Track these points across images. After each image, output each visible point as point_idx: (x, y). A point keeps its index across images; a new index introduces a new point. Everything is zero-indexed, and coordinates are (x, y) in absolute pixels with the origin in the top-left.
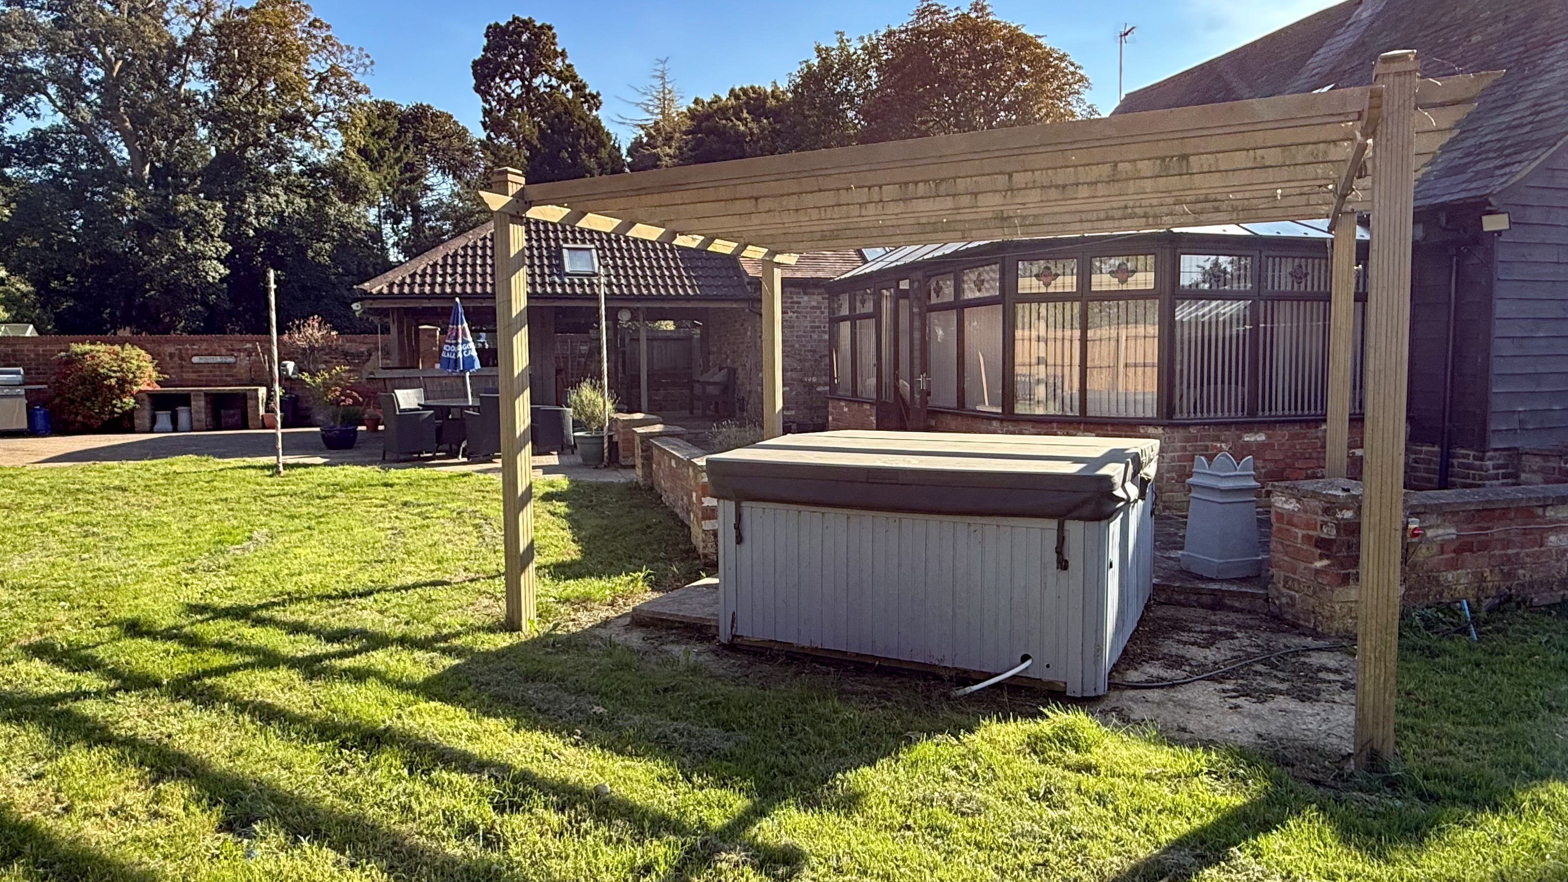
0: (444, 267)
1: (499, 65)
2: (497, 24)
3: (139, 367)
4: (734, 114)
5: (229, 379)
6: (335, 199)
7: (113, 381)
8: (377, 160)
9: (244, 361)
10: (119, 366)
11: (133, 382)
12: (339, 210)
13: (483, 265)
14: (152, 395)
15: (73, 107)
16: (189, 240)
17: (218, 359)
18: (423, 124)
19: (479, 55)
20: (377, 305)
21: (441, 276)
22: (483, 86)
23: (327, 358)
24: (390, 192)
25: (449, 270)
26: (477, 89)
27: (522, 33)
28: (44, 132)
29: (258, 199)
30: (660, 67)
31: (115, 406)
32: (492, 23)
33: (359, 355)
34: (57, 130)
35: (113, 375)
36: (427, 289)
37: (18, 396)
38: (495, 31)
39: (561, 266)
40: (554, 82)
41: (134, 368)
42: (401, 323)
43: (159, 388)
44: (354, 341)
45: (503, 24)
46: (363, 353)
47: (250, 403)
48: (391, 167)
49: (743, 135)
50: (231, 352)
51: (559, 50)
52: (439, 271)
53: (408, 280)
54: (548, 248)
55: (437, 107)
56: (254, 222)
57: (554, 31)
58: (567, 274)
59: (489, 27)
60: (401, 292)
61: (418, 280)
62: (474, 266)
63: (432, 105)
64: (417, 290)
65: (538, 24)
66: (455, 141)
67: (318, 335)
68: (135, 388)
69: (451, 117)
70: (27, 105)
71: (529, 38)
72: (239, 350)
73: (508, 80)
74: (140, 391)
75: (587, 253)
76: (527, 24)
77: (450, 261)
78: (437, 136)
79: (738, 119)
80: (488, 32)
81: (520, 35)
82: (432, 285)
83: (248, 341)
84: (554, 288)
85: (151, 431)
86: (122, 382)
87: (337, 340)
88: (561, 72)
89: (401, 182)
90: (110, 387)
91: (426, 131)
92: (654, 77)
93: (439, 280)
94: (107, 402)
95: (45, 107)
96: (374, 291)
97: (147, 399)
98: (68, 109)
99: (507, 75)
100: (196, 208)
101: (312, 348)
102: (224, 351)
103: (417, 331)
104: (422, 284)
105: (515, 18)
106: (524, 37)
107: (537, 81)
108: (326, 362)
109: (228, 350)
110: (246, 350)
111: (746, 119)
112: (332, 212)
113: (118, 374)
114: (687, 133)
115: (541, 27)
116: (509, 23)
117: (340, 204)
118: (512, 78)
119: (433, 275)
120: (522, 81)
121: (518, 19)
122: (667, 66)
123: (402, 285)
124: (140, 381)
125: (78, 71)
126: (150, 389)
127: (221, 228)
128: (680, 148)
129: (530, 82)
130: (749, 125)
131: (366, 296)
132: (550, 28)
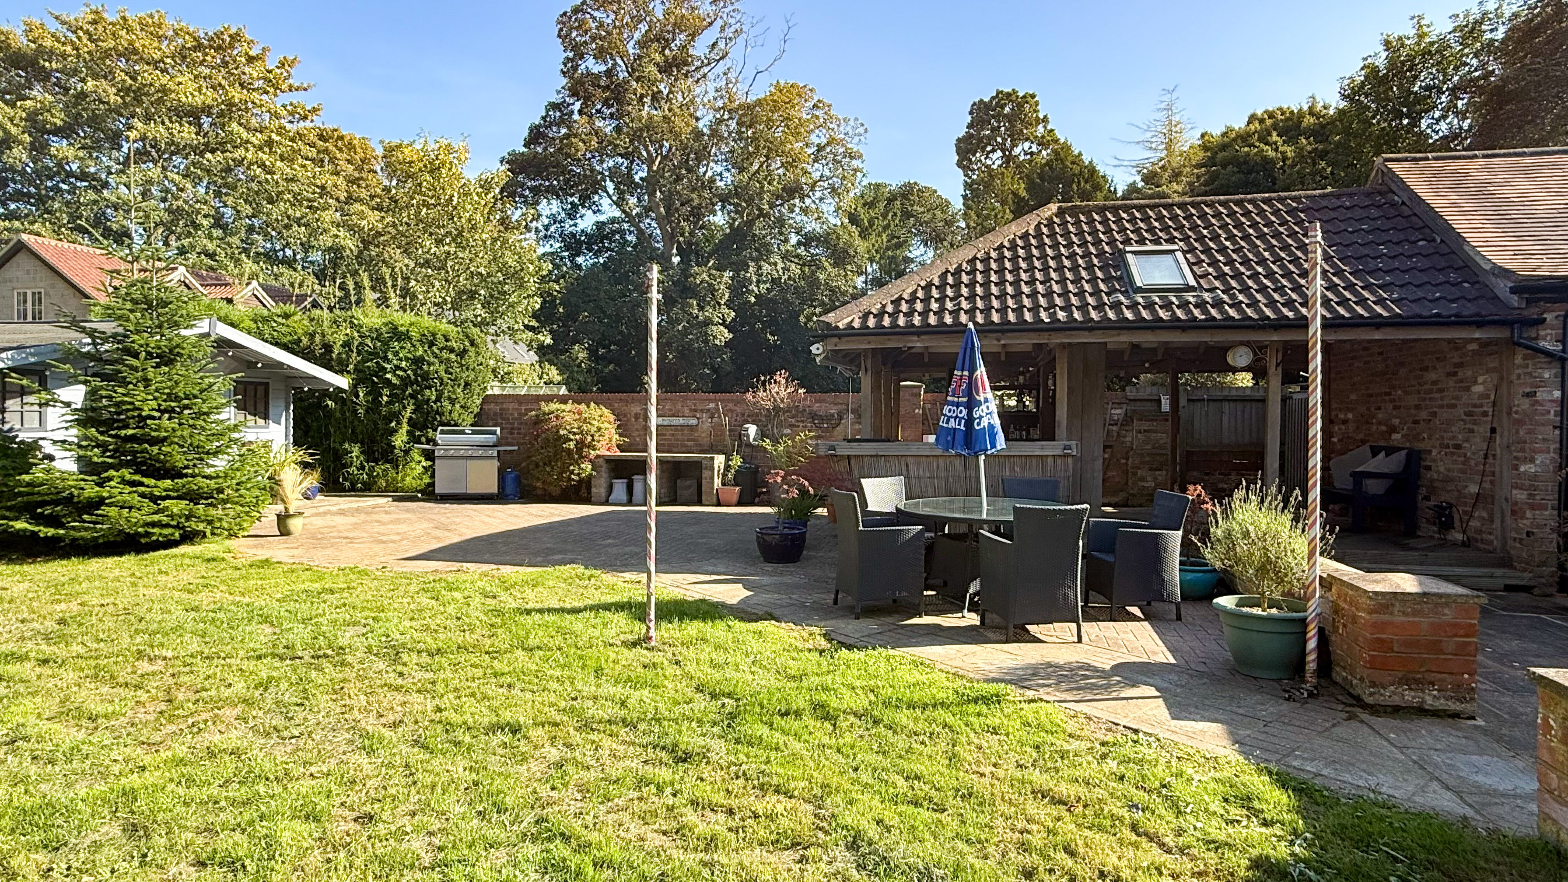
0: (942, 287)
1: (980, 140)
2: (981, 100)
3: (599, 429)
4: (1259, 140)
5: (690, 443)
6: (826, 264)
7: (572, 445)
8: (867, 229)
9: (706, 424)
10: (579, 428)
11: (591, 446)
12: (829, 275)
13: (1001, 283)
14: (609, 461)
15: (623, 200)
16: (701, 308)
17: (681, 421)
18: (909, 200)
19: (962, 132)
20: (845, 345)
21: (937, 300)
22: (964, 160)
23: (792, 421)
24: (877, 259)
25: (950, 292)
26: (959, 164)
27: (1005, 104)
28: (603, 223)
29: (760, 268)
30: (1166, 98)
31: (572, 472)
32: (977, 100)
33: (829, 418)
34: (613, 221)
35: (572, 437)
36: (917, 320)
37: (492, 457)
38: (979, 108)
39: (1127, 280)
40: (1034, 149)
41: (593, 430)
42: (876, 375)
43: (619, 454)
44: (824, 401)
45: (987, 99)
46: (833, 415)
47: (706, 474)
48: (879, 235)
49: (1273, 162)
50: (694, 412)
51: (1041, 116)
52: (935, 293)
53: (890, 309)
54: (1101, 254)
55: (923, 183)
56: (756, 289)
57: (1037, 99)
58: (1140, 290)
59: (974, 104)
60: (879, 326)
61: (904, 307)
62: (986, 285)
63: (918, 182)
64: (901, 321)
65: (1021, 94)
66: (938, 212)
67: (783, 393)
68: (592, 452)
69: (935, 191)
70: (594, 203)
71: (1012, 109)
72: (702, 411)
73: (988, 153)
74: (598, 456)
75: (1169, 257)
76: (1009, 96)
77: (950, 279)
78: (922, 209)
79: (1266, 144)
80: (972, 110)
81: (1003, 107)
82: (925, 314)
83: (711, 401)
84: (1119, 312)
85: (606, 503)
86: (581, 445)
87: (805, 399)
88: (1043, 137)
89: (888, 248)
90: (569, 450)
91: (912, 206)
92: (1159, 109)
93: (935, 306)
94: (565, 468)
95: (605, 202)
96: (841, 325)
97: (605, 466)
98: (619, 203)
99: (989, 148)
100: (707, 279)
101: (777, 409)
102: (687, 411)
103: (898, 388)
104: (910, 314)
105: (999, 92)
106: (1007, 109)
107: (1017, 151)
108: (791, 426)
109: (691, 410)
110: (709, 410)
111: (1275, 143)
112: (822, 277)
113: (577, 437)
114: (1199, 166)
115: (1024, 97)
116: (993, 98)
117: (830, 269)
118: (993, 151)
119: (926, 301)
120: (1003, 151)
121: (1002, 92)
122: (1174, 97)
123: (880, 316)
124: (599, 445)
125: (629, 169)
126: (608, 453)
127: (727, 296)
128: (1191, 184)
129: (1010, 153)
130: (1281, 149)
131: (829, 333)
132: (1033, 96)
